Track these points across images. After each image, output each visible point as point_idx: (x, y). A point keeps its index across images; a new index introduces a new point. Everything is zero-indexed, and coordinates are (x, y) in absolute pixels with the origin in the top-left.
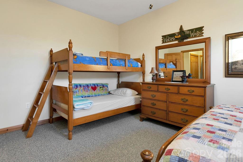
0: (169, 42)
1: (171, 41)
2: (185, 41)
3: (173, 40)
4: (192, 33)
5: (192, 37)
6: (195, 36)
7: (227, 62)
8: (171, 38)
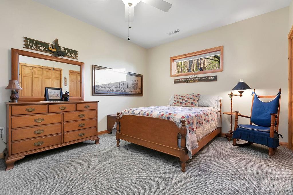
0: (37, 50)
1: (41, 51)
2: (60, 57)
3: (44, 50)
4: (68, 53)
5: (68, 57)
6: (71, 57)
7: (93, 85)
8: (41, 47)
